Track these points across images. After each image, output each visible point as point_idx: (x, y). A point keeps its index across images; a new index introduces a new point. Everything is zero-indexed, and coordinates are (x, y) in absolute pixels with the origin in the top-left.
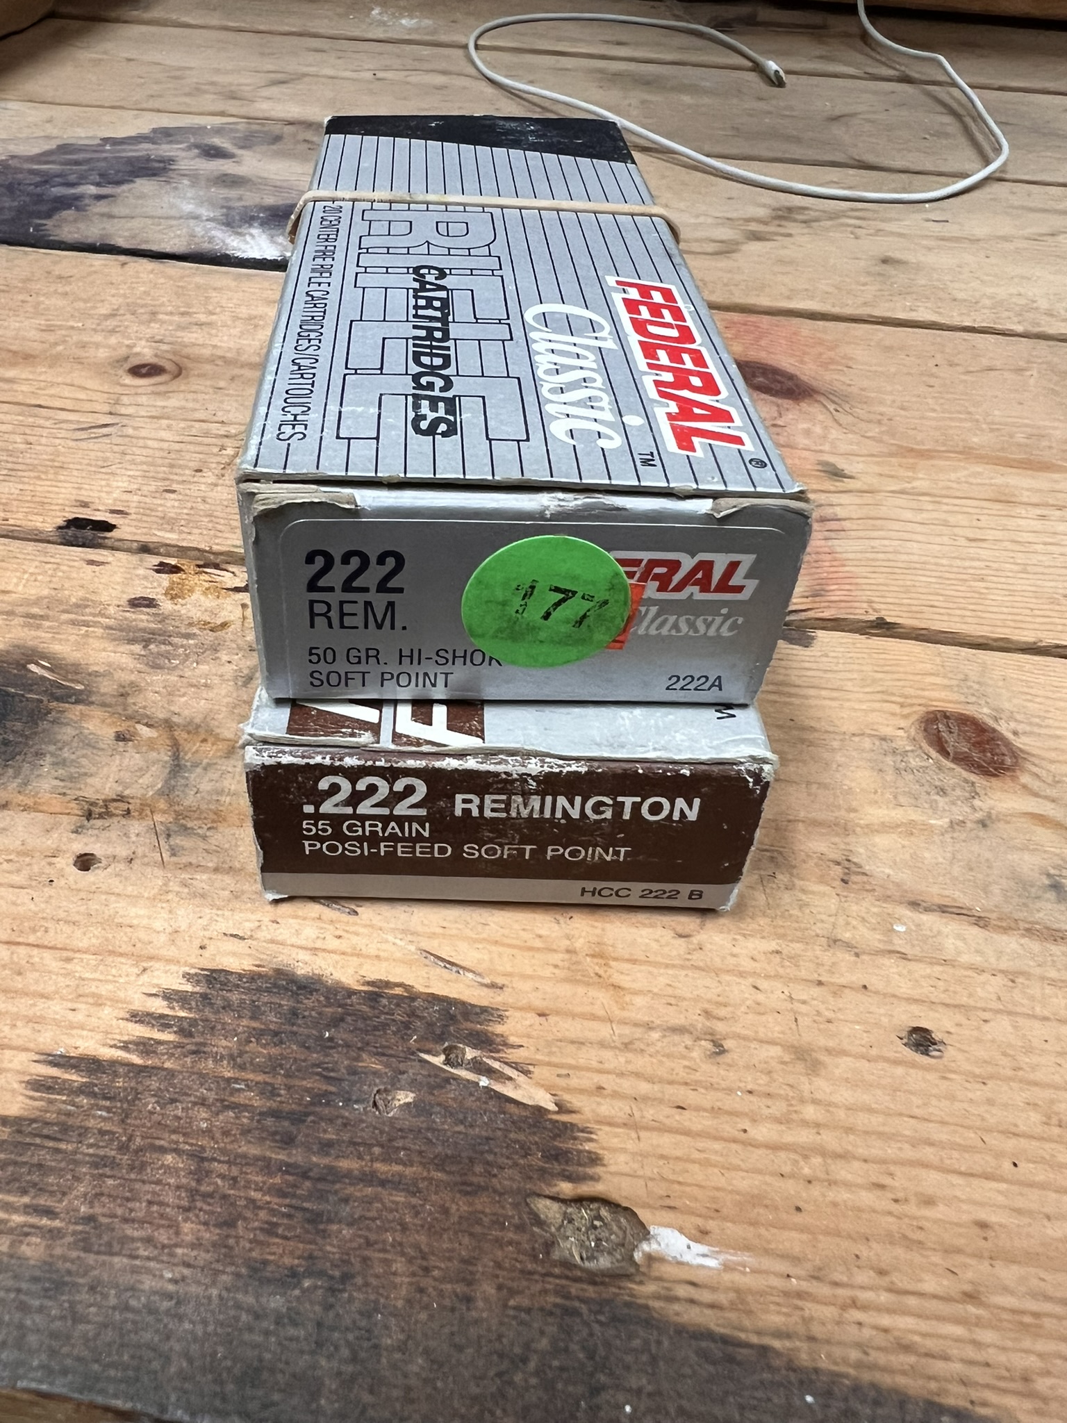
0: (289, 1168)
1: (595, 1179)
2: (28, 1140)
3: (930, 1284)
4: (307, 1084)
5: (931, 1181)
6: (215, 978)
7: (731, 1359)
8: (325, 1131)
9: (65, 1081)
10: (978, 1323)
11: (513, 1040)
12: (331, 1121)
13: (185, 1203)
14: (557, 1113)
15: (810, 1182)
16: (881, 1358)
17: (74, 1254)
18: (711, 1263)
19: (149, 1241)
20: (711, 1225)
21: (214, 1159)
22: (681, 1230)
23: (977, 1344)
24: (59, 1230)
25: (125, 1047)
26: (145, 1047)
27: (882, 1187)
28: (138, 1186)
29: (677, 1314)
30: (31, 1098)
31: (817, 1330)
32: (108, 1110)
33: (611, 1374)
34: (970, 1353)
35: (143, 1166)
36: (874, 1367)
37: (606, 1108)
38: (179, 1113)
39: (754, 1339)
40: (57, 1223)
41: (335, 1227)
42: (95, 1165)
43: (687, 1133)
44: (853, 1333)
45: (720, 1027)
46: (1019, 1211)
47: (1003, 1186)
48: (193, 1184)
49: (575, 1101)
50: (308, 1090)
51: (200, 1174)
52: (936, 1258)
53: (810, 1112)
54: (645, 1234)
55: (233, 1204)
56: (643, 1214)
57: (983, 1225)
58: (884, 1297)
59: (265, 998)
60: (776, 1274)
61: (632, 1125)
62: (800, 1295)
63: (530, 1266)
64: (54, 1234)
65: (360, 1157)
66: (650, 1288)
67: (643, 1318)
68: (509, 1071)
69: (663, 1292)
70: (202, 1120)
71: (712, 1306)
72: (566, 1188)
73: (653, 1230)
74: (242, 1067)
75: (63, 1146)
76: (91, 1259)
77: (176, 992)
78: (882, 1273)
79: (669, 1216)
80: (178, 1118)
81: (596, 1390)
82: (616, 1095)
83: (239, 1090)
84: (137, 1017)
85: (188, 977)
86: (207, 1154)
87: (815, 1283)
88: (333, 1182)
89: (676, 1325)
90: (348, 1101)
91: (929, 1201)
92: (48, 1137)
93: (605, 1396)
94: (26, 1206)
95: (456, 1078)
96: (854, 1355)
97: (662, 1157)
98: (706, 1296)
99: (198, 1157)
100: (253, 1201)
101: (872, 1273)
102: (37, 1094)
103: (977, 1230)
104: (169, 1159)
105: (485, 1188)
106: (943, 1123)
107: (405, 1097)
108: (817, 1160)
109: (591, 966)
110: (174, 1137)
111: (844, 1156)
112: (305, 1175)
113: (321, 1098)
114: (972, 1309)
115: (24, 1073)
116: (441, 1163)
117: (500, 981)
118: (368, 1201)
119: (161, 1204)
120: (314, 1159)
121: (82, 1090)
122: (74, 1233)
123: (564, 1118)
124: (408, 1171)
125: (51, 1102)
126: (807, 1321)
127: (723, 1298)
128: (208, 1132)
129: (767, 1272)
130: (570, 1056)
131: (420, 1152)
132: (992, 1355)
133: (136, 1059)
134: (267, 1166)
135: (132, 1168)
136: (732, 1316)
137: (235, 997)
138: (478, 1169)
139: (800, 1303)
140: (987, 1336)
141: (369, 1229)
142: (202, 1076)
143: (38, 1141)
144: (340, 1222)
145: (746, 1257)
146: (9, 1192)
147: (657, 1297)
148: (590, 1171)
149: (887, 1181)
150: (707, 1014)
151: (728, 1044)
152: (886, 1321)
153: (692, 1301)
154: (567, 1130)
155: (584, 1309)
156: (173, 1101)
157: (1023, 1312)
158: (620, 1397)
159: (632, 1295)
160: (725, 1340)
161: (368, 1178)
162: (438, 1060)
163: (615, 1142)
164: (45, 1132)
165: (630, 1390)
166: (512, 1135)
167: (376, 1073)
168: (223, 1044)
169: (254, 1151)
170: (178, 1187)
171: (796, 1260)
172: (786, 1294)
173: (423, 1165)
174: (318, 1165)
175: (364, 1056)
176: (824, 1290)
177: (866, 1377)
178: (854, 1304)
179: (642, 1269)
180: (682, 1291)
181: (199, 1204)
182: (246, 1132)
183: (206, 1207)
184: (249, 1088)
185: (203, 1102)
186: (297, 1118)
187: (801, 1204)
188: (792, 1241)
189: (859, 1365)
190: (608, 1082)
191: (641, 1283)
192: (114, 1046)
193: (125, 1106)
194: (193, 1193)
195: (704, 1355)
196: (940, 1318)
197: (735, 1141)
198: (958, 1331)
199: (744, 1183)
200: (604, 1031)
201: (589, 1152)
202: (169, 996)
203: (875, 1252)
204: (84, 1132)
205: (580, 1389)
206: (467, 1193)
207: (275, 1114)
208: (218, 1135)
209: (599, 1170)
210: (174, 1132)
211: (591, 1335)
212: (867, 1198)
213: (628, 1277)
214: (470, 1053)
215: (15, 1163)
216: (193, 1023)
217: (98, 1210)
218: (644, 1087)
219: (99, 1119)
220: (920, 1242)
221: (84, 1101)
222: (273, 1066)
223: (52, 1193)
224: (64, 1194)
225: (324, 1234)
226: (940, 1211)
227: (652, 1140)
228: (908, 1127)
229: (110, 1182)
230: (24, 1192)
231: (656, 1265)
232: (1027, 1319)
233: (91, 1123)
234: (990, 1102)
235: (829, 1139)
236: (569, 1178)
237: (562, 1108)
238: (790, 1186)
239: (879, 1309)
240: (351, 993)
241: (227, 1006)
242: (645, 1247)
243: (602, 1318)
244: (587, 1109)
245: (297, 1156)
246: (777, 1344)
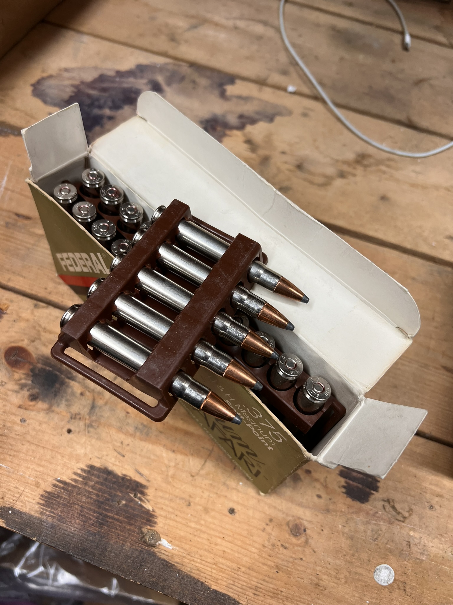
0: (98, 513)
1: (154, 527)
2: (51, 497)
3: (209, 560)
4: (106, 496)
5: (219, 541)
6: (92, 467)
7: (167, 565)
8: (107, 506)
9: (59, 485)
10: (214, 569)
11: (148, 494)
12: (108, 504)
13: (78, 516)
14: (152, 512)
15: (195, 536)
16: (193, 571)
17: (57, 522)
18: (170, 548)
19: (70, 522)
20: (173, 541)
21: (85, 508)
22: (167, 540)
23: (211, 572)
24: (55, 517)
25: (72, 480)
26: (76, 481)
27: (208, 540)
28: (70, 511)
29: (160, 555)
30: (53, 488)
31: (184, 564)
32: (67, 493)
33: (145, 563)
34: (210, 574)
35: (72, 507)
36: (192, 572)
37: (162, 513)
38: (80, 497)
39: (172, 563)
40: (55, 515)
41: (104, 526)
42: (62, 505)
43: (176, 521)
44: (191, 566)
45: (191, 500)
46: (232, 550)
47: (232, 545)
48: (80, 512)
49: (156, 510)
50: (105, 497)
51: (82, 511)
52: (212, 556)
53: (202, 522)
54: (160, 540)
55: (87, 518)
56: (161, 536)
57: (224, 551)
58: (199, 561)
59: (101, 474)
60: (181, 552)
61: (166, 517)
62: (184, 557)
63: (137, 541)
64: (53, 517)
65: (112, 513)
66: (157, 550)
67: (154, 555)
68: (146, 501)
69: (159, 551)
70: (84, 499)
71: (167, 555)
72: (149, 527)
73: (162, 539)
74: (93, 489)
75: (57, 500)
76: (60, 523)
77: (84, 469)
78: (201, 556)
79: (165, 537)
80: (80, 498)
81: (141, 565)
82: (165, 510)
83: (92, 494)
84: (75, 473)
85: (87, 466)
86: (84, 507)
87: (188, 555)
88: (106, 517)
89: (159, 557)
90: (112, 501)
91: (216, 544)
92: (55, 497)
93: (143, 567)
94: (50, 511)
95: (134, 500)
96: (189, 569)
97: (169, 525)
98: (167, 554)
99: (82, 507)
100: (90, 518)
101: (199, 556)
102: (54, 487)
103: (222, 552)
104: (76, 506)
105: (134, 524)
106: (227, 529)
107: (124, 502)
108: (199, 532)
109: (170, 480)
110: (78, 502)
111: (204, 532)
112: (101, 514)
113: (108, 500)
114: (214, 566)
115: (52, 482)
116: (127, 517)
117: (150, 479)
118: (112, 523)
119: (74, 515)
120: (103, 512)
121: (63, 488)
122: (57, 518)
123: (153, 513)
124: (120, 518)
125: (56, 489)
126: (183, 562)
127: (170, 555)
128: (85, 502)
129: (180, 551)
130: (160, 500)
131: (123, 514)
132: (213, 575)
133: (73, 483)
134: (94, 512)
135: (69, 507)
136: (170, 558)
137: (95, 472)
138: (133, 520)
139: (183, 558)
140: (214, 571)
141: (110, 528)
142: (86, 490)
143: (53, 498)
144: (105, 525)
145: (177, 548)
146: (47, 507)
147: (158, 552)
148: (154, 525)
149: (210, 539)
150: (190, 496)
151: (192, 504)
152: (197, 565)
153: (164, 554)
154: (152, 516)
155: (144, 551)
156: (79, 494)
157: (223, 569)
158: (145, 567)
159: (154, 551)
160: (167, 562)
161: (113, 518)
162: (132, 495)
163: (161, 520)
164: (55, 496)
165: (147, 567)
166: (142, 515)
167: (119, 496)
168: (91, 483)
169: (92, 508)
170: (77, 513)
171: (186, 550)
172: (181, 556)
173: (124, 517)
174: (103, 513)
175: (118, 492)
176: (189, 557)
177: (189, 573)
178: (193, 560)
179: (157, 546)
180: (163, 552)
181: (81, 517)
182: (92, 503)
183: (82, 518)
184: (94, 494)
185: (85, 495)
186: (102, 503)
187: (191, 540)
188: (187, 547)
189: (189, 571)
190: (164, 507)
191: (156, 548)
192: (70, 479)
193: (70, 493)
194: (80, 515)
195: (163, 564)
196: (207, 566)
197: (184, 525)
198: (210, 569)
199: (182, 534)
200: (167, 496)
201: (156, 521)
202: (82, 470)
203: (202, 552)
204: (61, 498)
205: (139, 565)
206: (130, 525)
207: (98, 501)
208: (86, 503)
209: (156, 525)
210: (79, 501)
211: (144, 556)
212: (205, 542)
213: (154, 547)
214: (139, 495)
215: (48, 502)
216: (86, 477)
217: (62, 514)
218: (171, 510)
219: (65, 495)
220: (211, 552)
221: (62, 491)
222: (100, 490)
223: (54, 509)
224: (57, 510)
225: (102, 527)
226: (218, 547)
227: (168, 521)
228: (219, 529)
229: (65, 509)
230: (49, 508)
231: (160, 546)
232: (223, 570)
233: (63, 496)
234: (239, 527)
235: (203, 528)
236: (150, 526)
237: (153, 511)
238: (191, 537)
239: (197, 562)
240: (119, 476)
241: (93, 475)
242: (159, 542)
243: (147, 553)
244: (158, 512)
245: (100, 511)
246: (176, 565)
